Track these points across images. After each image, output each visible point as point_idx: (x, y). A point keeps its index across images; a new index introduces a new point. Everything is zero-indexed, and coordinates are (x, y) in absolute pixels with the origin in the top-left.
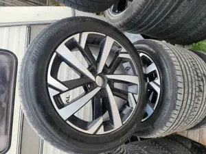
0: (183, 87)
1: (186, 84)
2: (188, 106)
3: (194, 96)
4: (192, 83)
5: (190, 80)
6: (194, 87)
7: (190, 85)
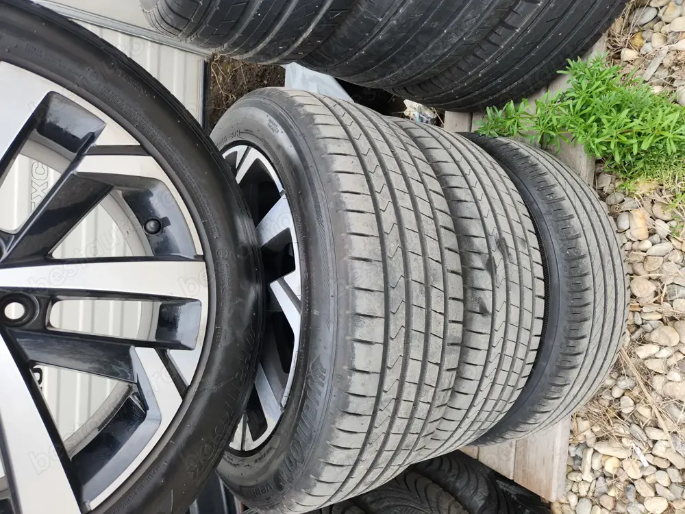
0: (380, 312)
1: (397, 295)
2: (409, 392)
3: (436, 344)
4: (427, 287)
5: (417, 273)
6: (437, 304)
7: (418, 298)
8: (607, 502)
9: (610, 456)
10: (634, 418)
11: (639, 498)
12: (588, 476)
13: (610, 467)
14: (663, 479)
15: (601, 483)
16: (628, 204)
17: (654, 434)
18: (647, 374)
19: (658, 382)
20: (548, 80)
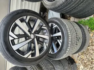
8: (81, 61)
9: (82, 56)
10: (86, 54)
11: (84, 61)
12: (79, 58)
13: (82, 58)
14: (87, 59)
15: (80, 59)
16: (91, 32)
17: (87, 55)
18: (88, 50)
19: (89, 51)
20: (86, 17)
